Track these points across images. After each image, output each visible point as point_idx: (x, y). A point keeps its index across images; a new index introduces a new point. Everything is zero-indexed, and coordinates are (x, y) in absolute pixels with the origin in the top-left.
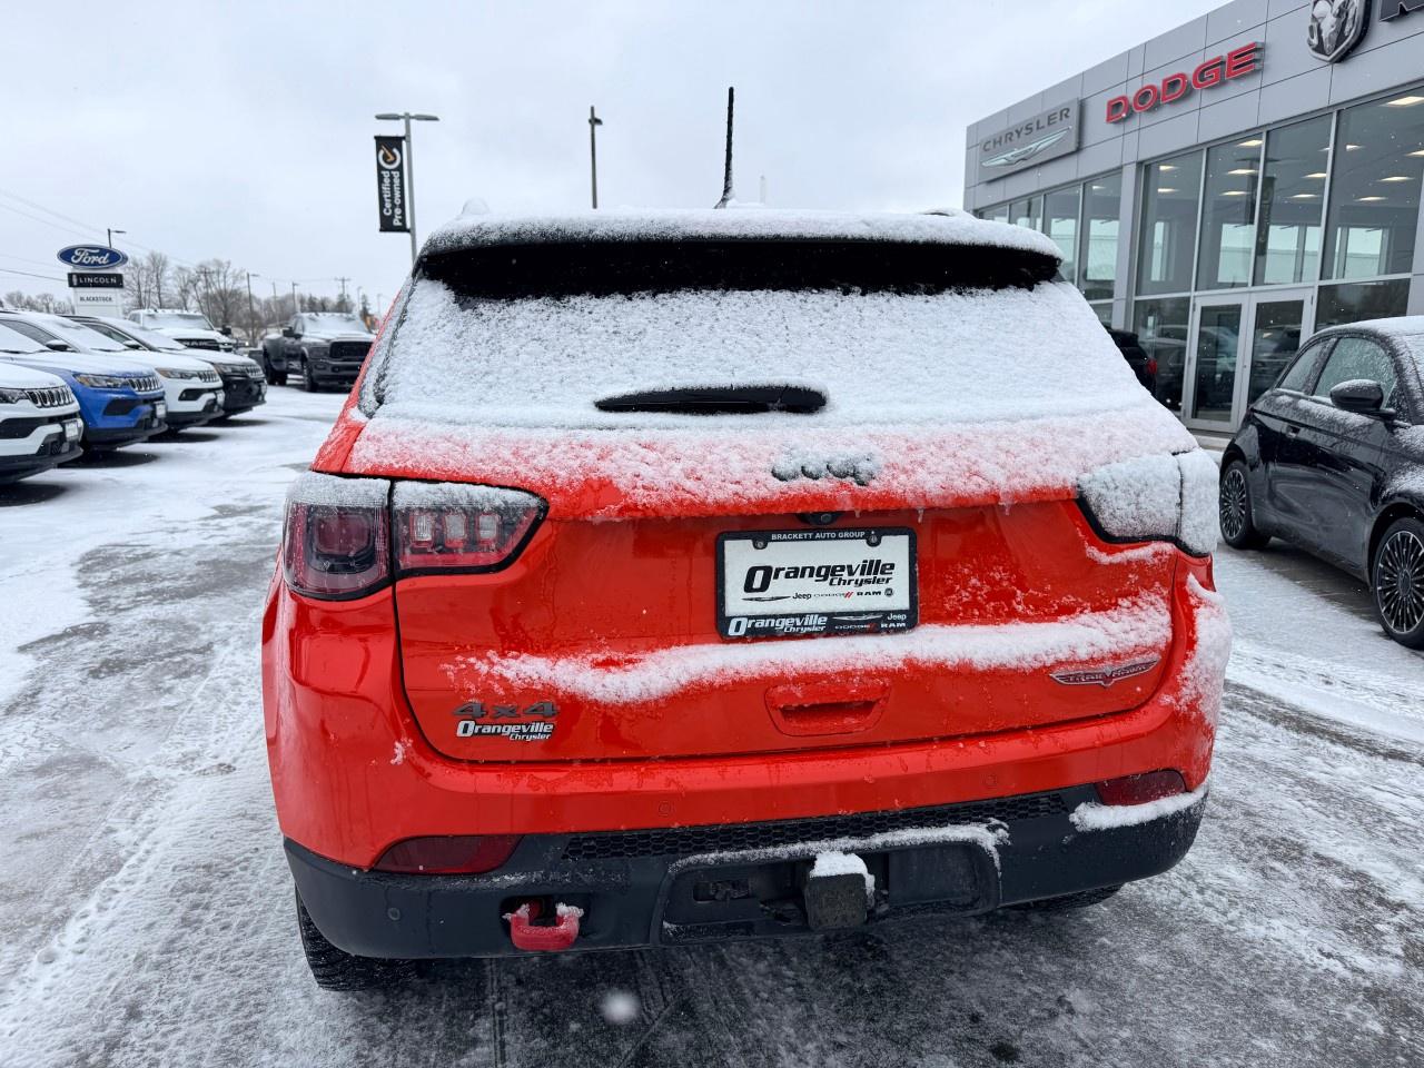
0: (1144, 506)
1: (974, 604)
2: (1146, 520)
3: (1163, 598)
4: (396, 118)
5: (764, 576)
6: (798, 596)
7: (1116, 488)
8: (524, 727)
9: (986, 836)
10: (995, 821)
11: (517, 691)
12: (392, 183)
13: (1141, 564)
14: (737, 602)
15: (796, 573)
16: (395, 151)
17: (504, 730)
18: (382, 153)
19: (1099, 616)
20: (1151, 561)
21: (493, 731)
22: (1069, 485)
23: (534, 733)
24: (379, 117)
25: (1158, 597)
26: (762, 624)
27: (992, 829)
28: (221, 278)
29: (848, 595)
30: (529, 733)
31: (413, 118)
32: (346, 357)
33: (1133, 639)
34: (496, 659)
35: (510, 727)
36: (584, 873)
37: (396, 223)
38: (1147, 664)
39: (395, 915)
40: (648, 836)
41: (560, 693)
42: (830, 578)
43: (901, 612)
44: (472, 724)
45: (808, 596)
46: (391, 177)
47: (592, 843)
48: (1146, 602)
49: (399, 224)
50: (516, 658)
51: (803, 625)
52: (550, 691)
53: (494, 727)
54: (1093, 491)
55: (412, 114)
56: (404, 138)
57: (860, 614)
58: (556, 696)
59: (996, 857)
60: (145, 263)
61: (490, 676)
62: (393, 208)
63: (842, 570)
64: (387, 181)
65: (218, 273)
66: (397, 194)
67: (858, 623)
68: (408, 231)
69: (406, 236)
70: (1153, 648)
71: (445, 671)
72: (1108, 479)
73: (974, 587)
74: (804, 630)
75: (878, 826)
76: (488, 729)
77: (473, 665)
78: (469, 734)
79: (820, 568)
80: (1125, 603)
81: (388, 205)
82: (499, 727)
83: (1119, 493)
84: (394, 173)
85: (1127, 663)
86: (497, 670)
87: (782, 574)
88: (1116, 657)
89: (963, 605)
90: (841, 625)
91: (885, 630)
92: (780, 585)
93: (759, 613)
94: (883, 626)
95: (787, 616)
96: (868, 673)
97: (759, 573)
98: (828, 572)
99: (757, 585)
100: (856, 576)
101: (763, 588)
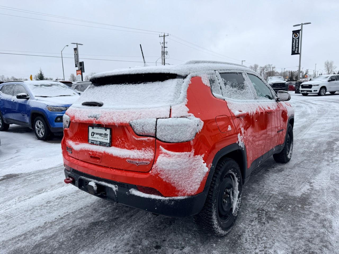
0: (144, 129)
1: (119, 144)
2: (146, 132)
3: (153, 150)
4: (299, 25)
5: (93, 134)
7: (137, 124)
9: (114, 188)
10: (116, 186)
11: (69, 146)
12: (296, 42)
13: (145, 141)
14: (90, 138)
15: (97, 134)
16: (298, 34)
18: (294, 35)
19: (138, 151)
20: (147, 141)
22: (127, 123)
24: (294, 26)
25: (151, 149)
26: (93, 142)
27: (116, 187)
28: (270, 68)
29: (103, 139)
31: (304, 24)
32: (276, 87)
33: (143, 157)
37: (296, 52)
38: (147, 163)
41: (72, 147)
43: (108, 143)
45: (98, 138)
46: (296, 41)
48: (148, 150)
49: (297, 52)
54: (133, 124)
55: (303, 23)
56: (300, 30)
57: (103, 142)
59: (115, 192)
60: (253, 67)
61: (68, 143)
62: (295, 49)
64: (294, 42)
65: (269, 68)
66: (297, 45)
67: (103, 144)
68: (299, 54)
69: (299, 55)
70: (148, 160)
71: (66, 141)
72: (136, 122)
73: (120, 141)
74: (97, 144)
75: (101, 180)
80: (143, 149)
81: (294, 48)
82: (68, 151)
83: (138, 125)
84: (297, 39)
85: (141, 162)
87: (95, 134)
88: (139, 160)
89: (118, 144)
90: (101, 144)
91: (106, 146)
92: (95, 136)
93: (92, 140)
94: (106, 145)
95: (95, 141)
96: (99, 153)
97: (93, 133)
98: (101, 134)
99: (93, 135)
100: (104, 136)
101: (93, 136)
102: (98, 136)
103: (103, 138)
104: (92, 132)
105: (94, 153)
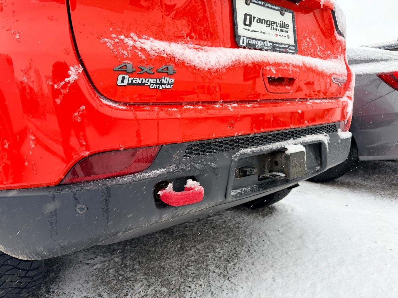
5: (249, 20)
6: (261, 32)
8: (158, 80)
11: (153, 58)
14: (241, 29)
15: (260, 21)
17: (146, 82)
19: (336, 61)
21: (140, 82)
23: (164, 84)
26: (251, 42)
29: (277, 35)
30: (161, 84)
34: (136, 38)
35: (150, 79)
36: (197, 163)
39: (82, 209)
40: (222, 142)
41: (176, 60)
42: (271, 26)
43: (292, 46)
44: (127, 77)
45: (264, 33)
47: (197, 147)
50: (147, 39)
51: (264, 46)
52: (171, 59)
53: (141, 79)
57: (282, 44)
58: (174, 62)
59: (328, 147)
61: (134, 47)
63: (274, 24)
67: (281, 48)
71: (105, 43)
73: (308, 42)
76: (137, 81)
77: (122, 40)
78: (126, 83)
79: (267, 21)
82: (144, 79)
86: (138, 44)
87: (255, 20)
88: (341, 75)
89: (306, 49)
90: (275, 47)
91: (290, 53)
92: (255, 25)
93: (249, 36)
94: (289, 51)
95: (259, 40)
96: (293, 65)
97: (248, 17)
98: (270, 24)
99: (248, 23)
100: (278, 28)
101: (250, 25)
102: (263, 27)
103: (277, 32)
104: (246, 15)
105: (281, 67)
